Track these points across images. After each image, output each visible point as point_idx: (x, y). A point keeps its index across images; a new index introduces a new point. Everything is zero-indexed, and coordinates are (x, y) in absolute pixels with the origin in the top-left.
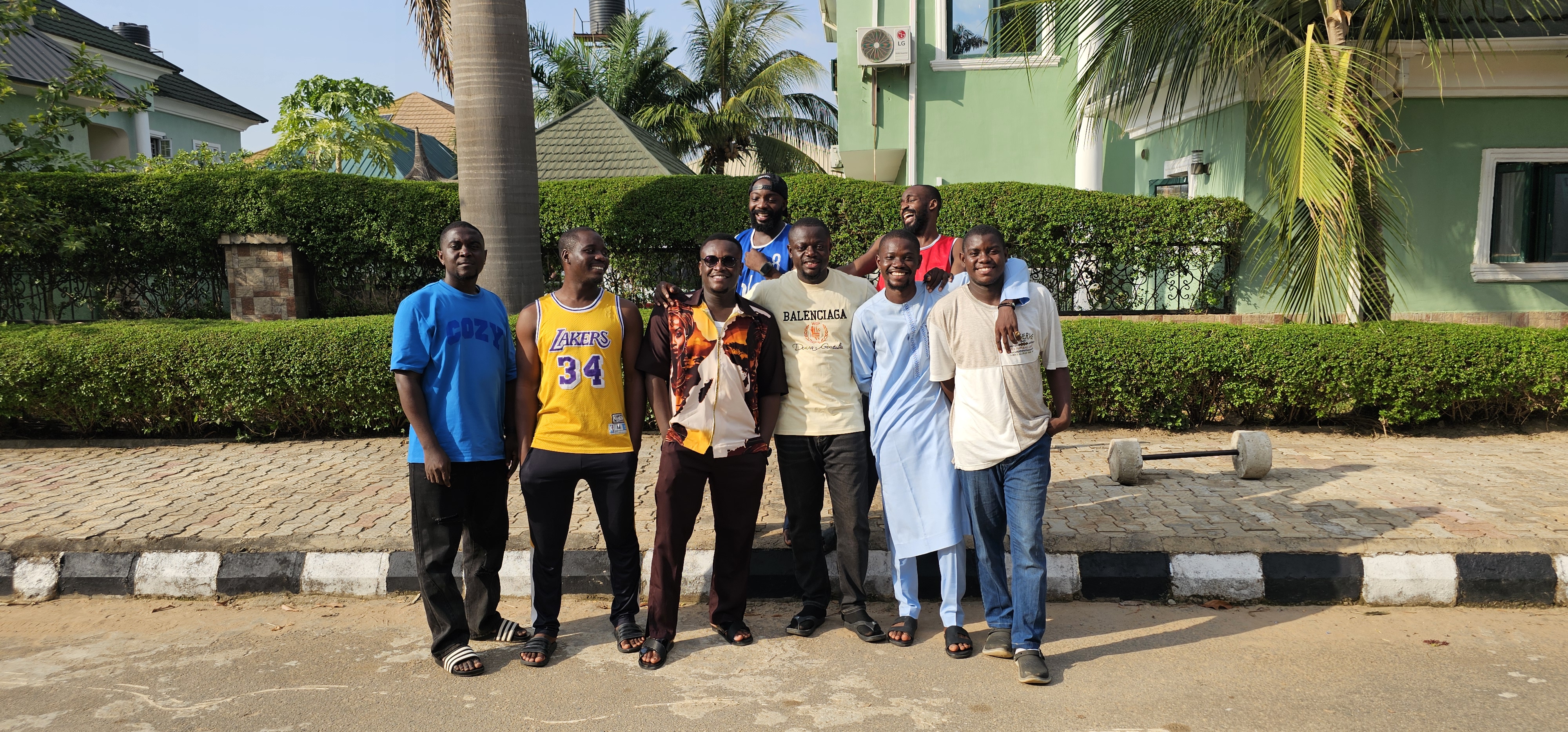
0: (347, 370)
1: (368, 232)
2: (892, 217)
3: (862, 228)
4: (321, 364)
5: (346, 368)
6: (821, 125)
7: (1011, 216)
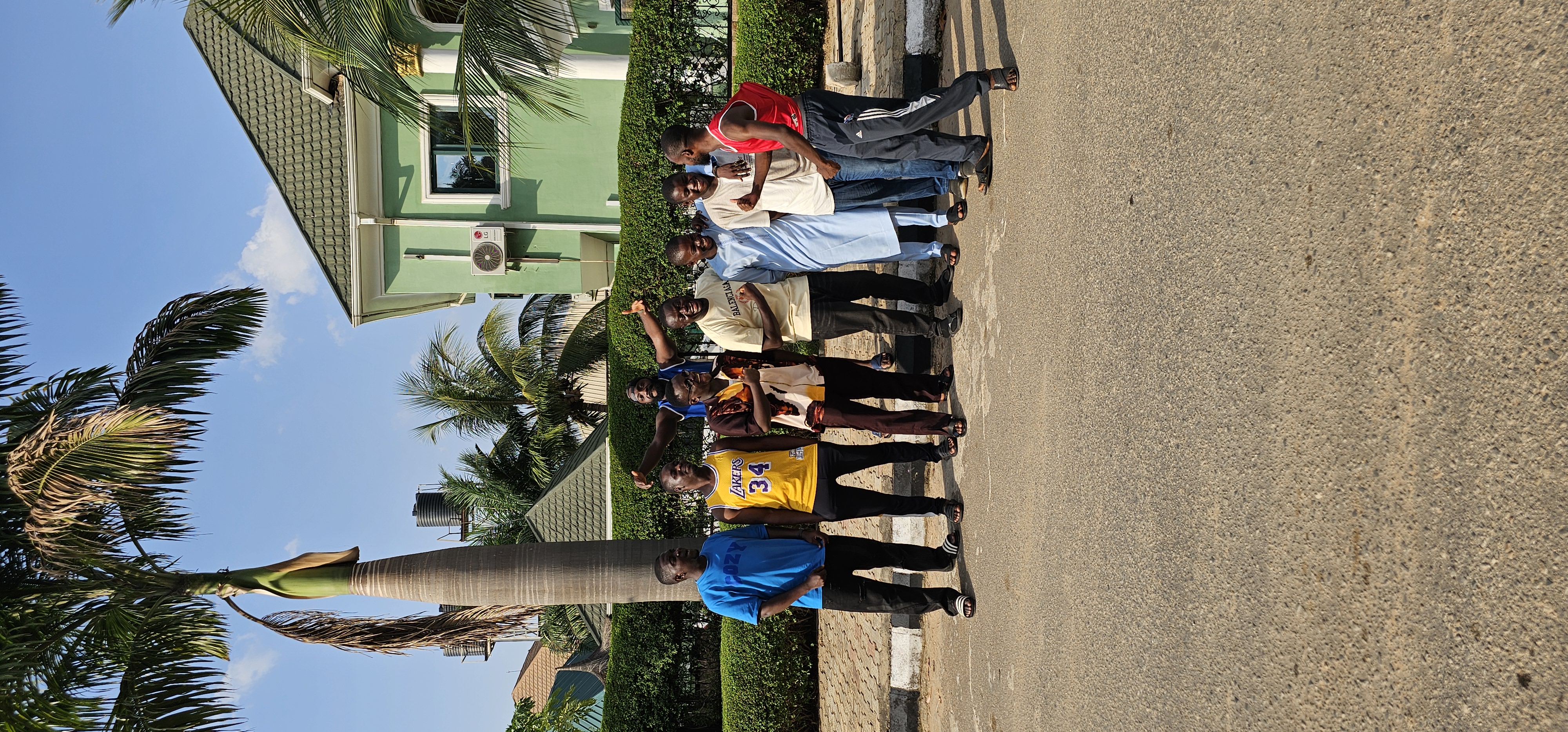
0: (763, 685)
1: (652, 682)
2: (646, 250)
3: (655, 276)
4: (758, 705)
5: (761, 686)
6: (549, 309)
7: (647, 150)
